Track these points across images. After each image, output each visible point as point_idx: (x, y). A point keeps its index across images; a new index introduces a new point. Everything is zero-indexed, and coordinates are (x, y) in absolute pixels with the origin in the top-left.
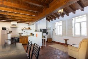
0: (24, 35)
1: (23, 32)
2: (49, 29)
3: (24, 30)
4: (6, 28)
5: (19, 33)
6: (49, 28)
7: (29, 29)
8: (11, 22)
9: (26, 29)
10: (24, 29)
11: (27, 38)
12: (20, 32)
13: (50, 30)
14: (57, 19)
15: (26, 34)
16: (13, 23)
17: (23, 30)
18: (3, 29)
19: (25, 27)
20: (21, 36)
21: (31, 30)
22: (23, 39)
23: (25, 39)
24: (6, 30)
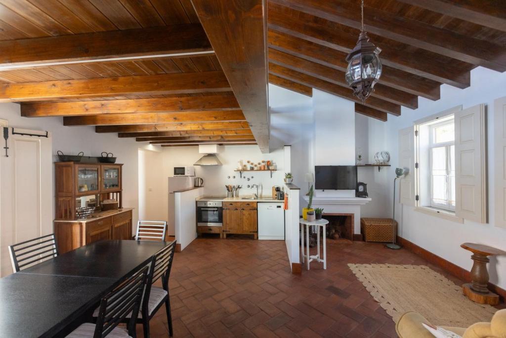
0: (246, 194)
1: (243, 183)
2: (380, 166)
3: (245, 174)
4: (183, 168)
5: (227, 187)
6: (381, 159)
7: (268, 167)
8: (198, 145)
9: (252, 169)
10: (244, 169)
12: (233, 183)
13: (384, 169)
14: (422, 100)
15: (253, 191)
16: (204, 149)
17: (241, 172)
18: (177, 172)
19: (248, 162)
20: (233, 196)
21: (275, 173)
22: (235, 211)
23: (246, 213)
24: (184, 174)
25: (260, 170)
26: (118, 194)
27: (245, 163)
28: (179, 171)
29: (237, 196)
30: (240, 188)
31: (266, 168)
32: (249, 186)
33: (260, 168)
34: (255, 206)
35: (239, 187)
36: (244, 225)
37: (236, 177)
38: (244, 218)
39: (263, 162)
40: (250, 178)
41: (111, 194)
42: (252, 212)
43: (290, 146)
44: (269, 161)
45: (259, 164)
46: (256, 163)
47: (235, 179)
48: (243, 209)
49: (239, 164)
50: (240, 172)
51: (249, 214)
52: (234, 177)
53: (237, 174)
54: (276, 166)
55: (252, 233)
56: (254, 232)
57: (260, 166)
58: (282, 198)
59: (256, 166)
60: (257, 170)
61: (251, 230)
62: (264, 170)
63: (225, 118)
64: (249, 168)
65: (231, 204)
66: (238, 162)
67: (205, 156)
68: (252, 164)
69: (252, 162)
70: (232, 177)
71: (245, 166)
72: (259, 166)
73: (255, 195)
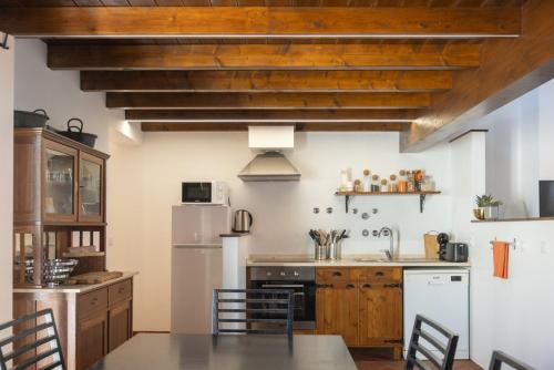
0: (359, 251)
1: (353, 224)
3: (356, 202)
4: (209, 185)
5: (313, 234)
7: (416, 184)
8: (244, 127)
9: (375, 190)
10: (357, 192)
11: (387, 281)
12: (326, 224)
15: (383, 244)
16: (263, 137)
18: (190, 195)
19: (367, 173)
20: (328, 258)
21: (430, 201)
22: (348, 292)
23: (374, 294)
24: (209, 200)
25: (397, 192)
26: (97, 235)
27: (358, 175)
28: (196, 192)
29: (338, 257)
30: (346, 237)
31: (411, 188)
32: (365, 233)
33: (397, 187)
34: (397, 276)
35: (344, 236)
36: (370, 326)
37: (333, 210)
38: (371, 307)
39: (403, 173)
40: (371, 213)
41: (76, 235)
42: (391, 291)
43: (486, 131)
44: (419, 172)
45: (393, 178)
46: (384, 175)
47: (332, 214)
48: (368, 286)
49: (345, 177)
50: (347, 197)
51: (384, 298)
52: (330, 211)
53: (339, 204)
54: (433, 184)
55: (389, 345)
56: (396, 341)
57: (396, 182)
58: (462, 257)
59: (384, 182)
60: (389, 193)
61: (388, 337)
62: (406, 192)
63: (448, 27)
64: (367, 188)
65: (338, 274)
66: (343, 172)
67: (259, 156)
68: (376, 178)
69: (373, 173)
70: (323, 210)
71: (357, 182)
72: (392, 182)
73: (388, 253)
